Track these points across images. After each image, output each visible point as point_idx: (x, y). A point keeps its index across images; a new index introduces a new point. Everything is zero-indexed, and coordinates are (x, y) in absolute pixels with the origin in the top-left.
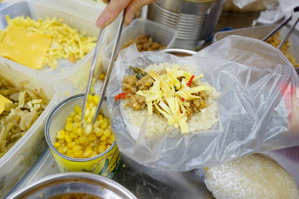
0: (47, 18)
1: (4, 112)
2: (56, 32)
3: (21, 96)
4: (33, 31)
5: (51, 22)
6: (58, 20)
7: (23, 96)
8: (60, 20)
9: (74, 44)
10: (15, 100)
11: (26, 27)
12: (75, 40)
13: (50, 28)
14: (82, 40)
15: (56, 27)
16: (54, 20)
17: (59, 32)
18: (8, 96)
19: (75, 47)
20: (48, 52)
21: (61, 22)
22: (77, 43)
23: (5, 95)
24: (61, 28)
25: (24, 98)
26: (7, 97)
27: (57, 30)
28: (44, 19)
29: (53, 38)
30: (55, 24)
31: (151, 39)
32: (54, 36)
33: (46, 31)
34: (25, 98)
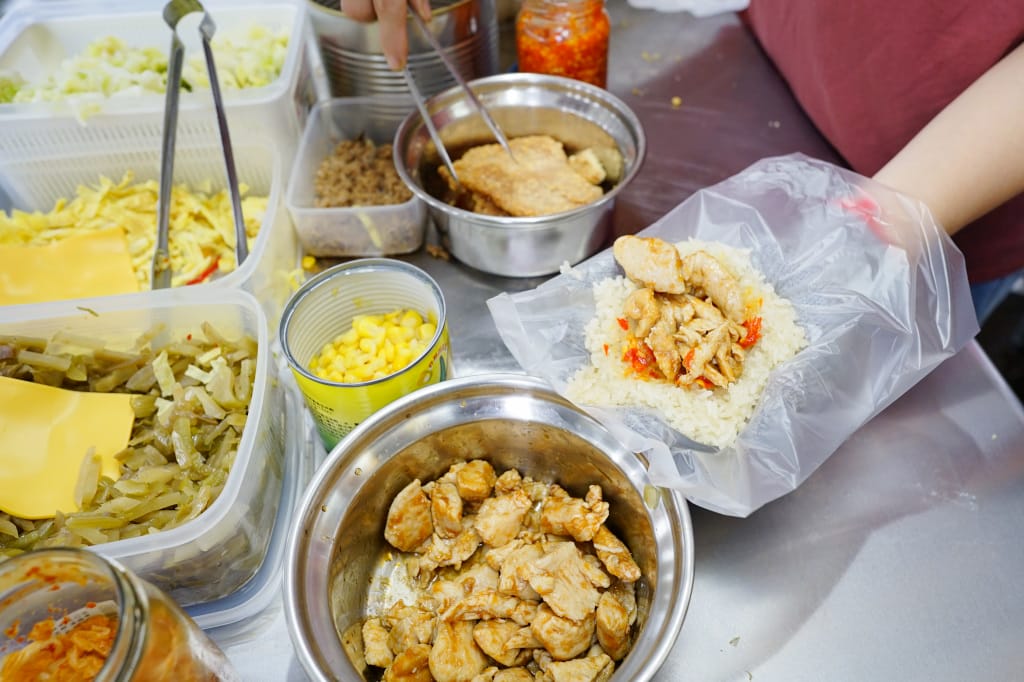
0: (80, 189)
1: (137, 420)
2: (130, 214)
3: (161, 368)
4: (58, 238)
5: (98, 197)
6: (116, 181)
7: (166, 365)
8: (126, 179)
9: (193, 224)
10: (145, 386)
11: (27, 238)
12: (191, 214)
13: (108, 210)
14: (209, 207)
15: (122, 203)
16: (106, 185)
17: (136, 210)
18: (120, 388)
19: (198, 228)
20: (135, 270)
21: (130, 184)
22: (198, 218)
23: (111, 389)
24: (136, 200)
25: (170, 369)
26: (119, 390)
27: (127, 208)
28: (72, 197)
29: (126, 232)
30: (113, 196)
31: (369, 142)
32: (129, 228)
33: (99, 222)
34: (171, 366)
